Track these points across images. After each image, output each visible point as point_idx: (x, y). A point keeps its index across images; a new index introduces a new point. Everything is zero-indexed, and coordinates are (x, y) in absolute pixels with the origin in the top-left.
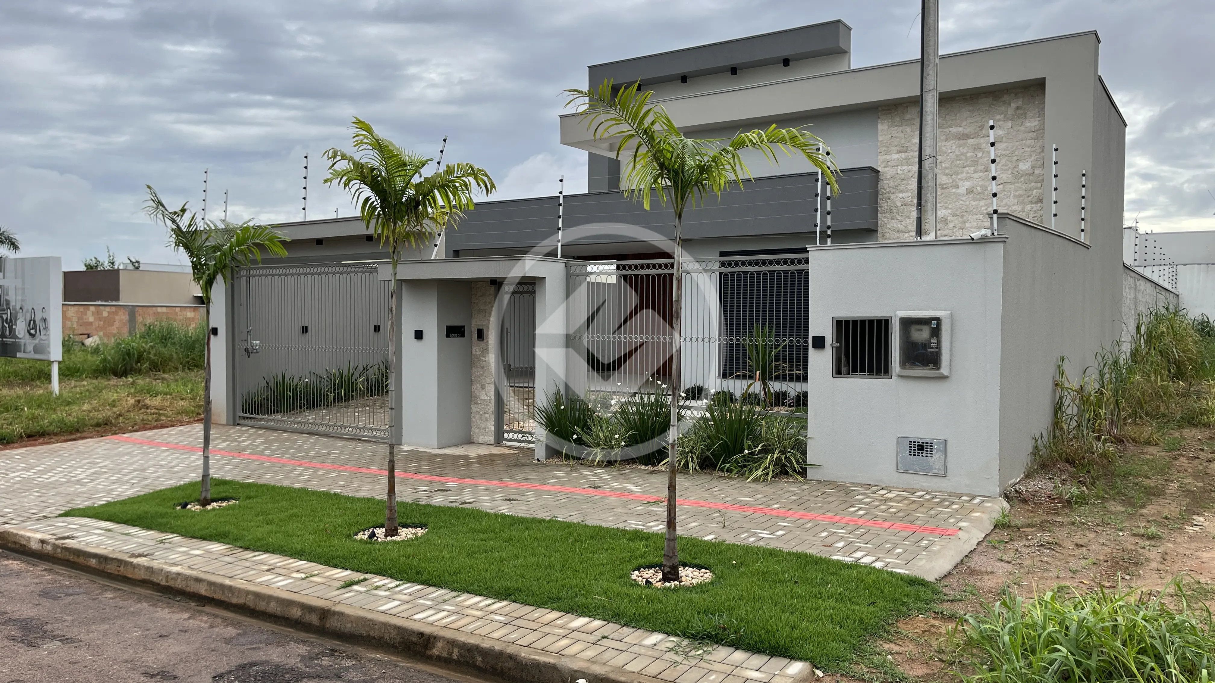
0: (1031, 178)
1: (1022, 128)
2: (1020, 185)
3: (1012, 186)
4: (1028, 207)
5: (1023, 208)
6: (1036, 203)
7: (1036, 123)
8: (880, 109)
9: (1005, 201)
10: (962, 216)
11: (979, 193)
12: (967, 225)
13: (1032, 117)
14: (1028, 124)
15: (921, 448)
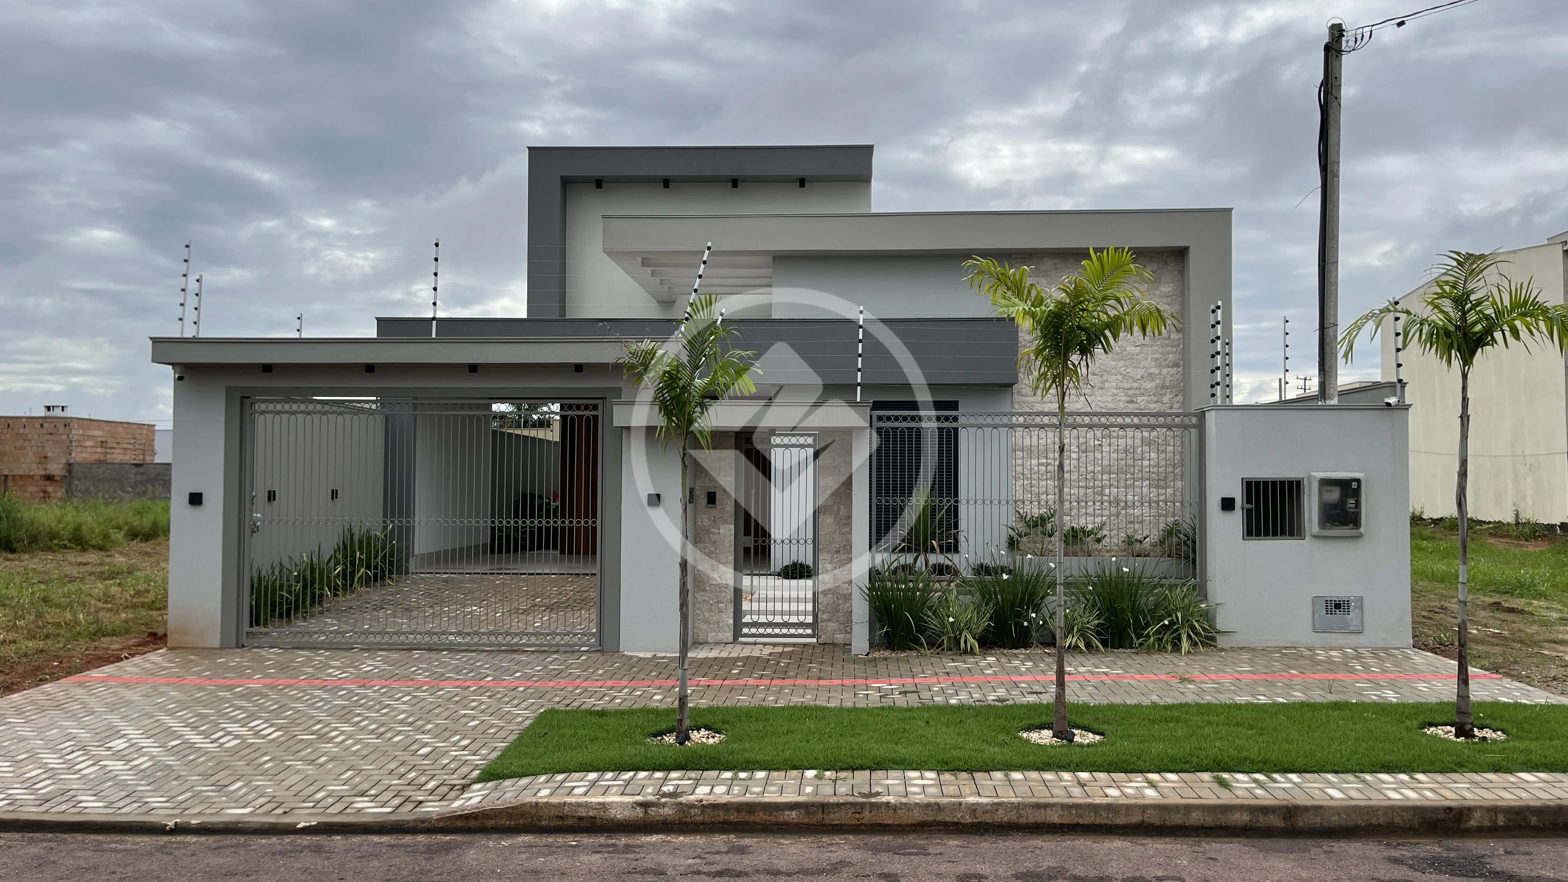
0: (1167, 342)
1: (1157, 292)
2: (1156, 348)
3: (1149, 348)
4: (1165, 371)
5: (1161, 371)
6: (1172, 367)
7: (1170, 289)
8: (1013, 256)
9: (1143, 363)
10: (1102, 376)
11: (1118, 354)
12: (1107, 385)
13: (1167, 283)
14: (1163, 289)
15: (1338, 606)
